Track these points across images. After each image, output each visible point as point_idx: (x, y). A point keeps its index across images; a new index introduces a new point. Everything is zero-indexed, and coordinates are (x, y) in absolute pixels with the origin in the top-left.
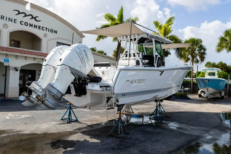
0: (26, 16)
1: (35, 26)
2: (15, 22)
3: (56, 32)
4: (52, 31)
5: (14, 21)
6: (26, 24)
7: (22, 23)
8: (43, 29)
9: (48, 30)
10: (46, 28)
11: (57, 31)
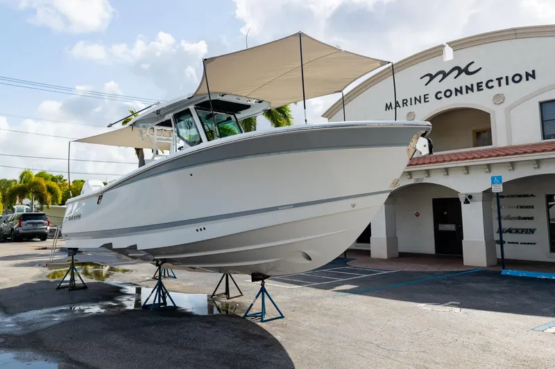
0: (445, 75)
1: (469, 89)
2: (426, 100)
3: (531, 75)
4: (517, 78)
5: (425, 98)
6: (448, 94)
7: (439, 96)
8: (490, 85)
9: (503, 81)
10: (497, 79)
11: (533, 71)
